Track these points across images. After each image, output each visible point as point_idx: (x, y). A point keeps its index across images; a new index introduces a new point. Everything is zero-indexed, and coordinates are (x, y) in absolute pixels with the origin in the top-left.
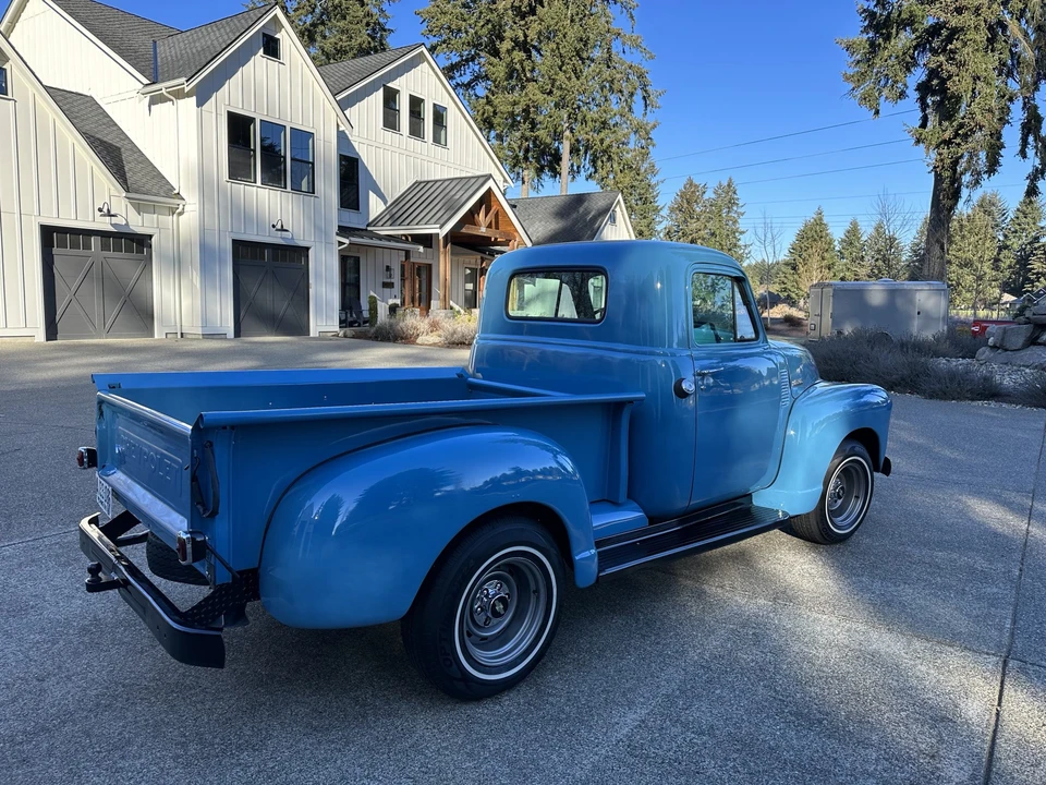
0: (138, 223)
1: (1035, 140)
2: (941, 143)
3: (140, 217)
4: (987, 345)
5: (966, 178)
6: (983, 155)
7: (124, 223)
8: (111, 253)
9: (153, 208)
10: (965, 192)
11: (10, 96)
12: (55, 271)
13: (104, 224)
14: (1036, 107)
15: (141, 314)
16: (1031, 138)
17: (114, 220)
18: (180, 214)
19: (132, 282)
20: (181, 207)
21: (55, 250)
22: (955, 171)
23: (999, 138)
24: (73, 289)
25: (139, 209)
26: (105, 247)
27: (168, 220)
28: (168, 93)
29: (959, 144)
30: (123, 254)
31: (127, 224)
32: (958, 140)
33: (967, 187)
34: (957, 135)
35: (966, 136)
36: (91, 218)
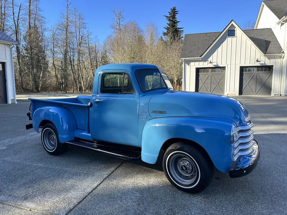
0: (268, 63)
3: (269, 61)
7: (264, 63)
8: (260, 72)
9: (274, 58)
11: (235, 36)
12: (243, 77)
13: (258, 64)
15: (268, 89)
17: (261, 63)
18: (283, 58)
19: (266, 79)
20: (283, 56)
21: (244, 72)
24: (248, 82)
25: (269, 58)
26: (258, 70)
27: (279, 60)
28: (283, 21)
30: (263, 72)
31: (265, 63)
36: (254, 63)
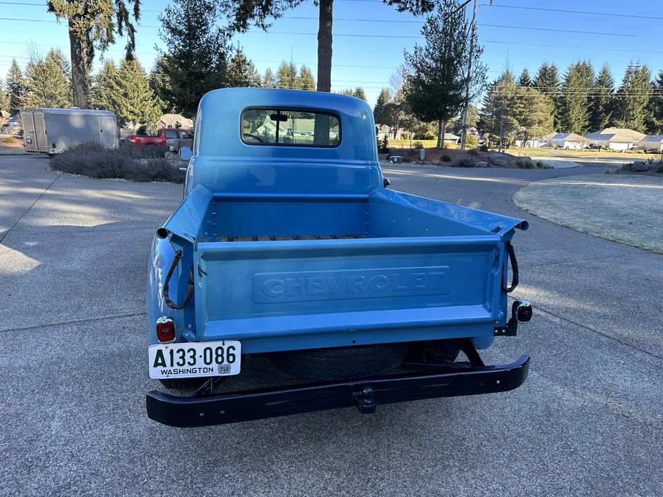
1: (126, 25)
2: (76, 15)
4: (169, 151)
5: (97, 43)
6: (105, 30)
10: (97, 53)
14: (124, 5)
16: (123, 24)
22: (88, 37)
23: (111, 20)
29: (89, 19)
32: (88, 16)
33: (99, 49)
34: (86, 12)
35: (93, 15)
